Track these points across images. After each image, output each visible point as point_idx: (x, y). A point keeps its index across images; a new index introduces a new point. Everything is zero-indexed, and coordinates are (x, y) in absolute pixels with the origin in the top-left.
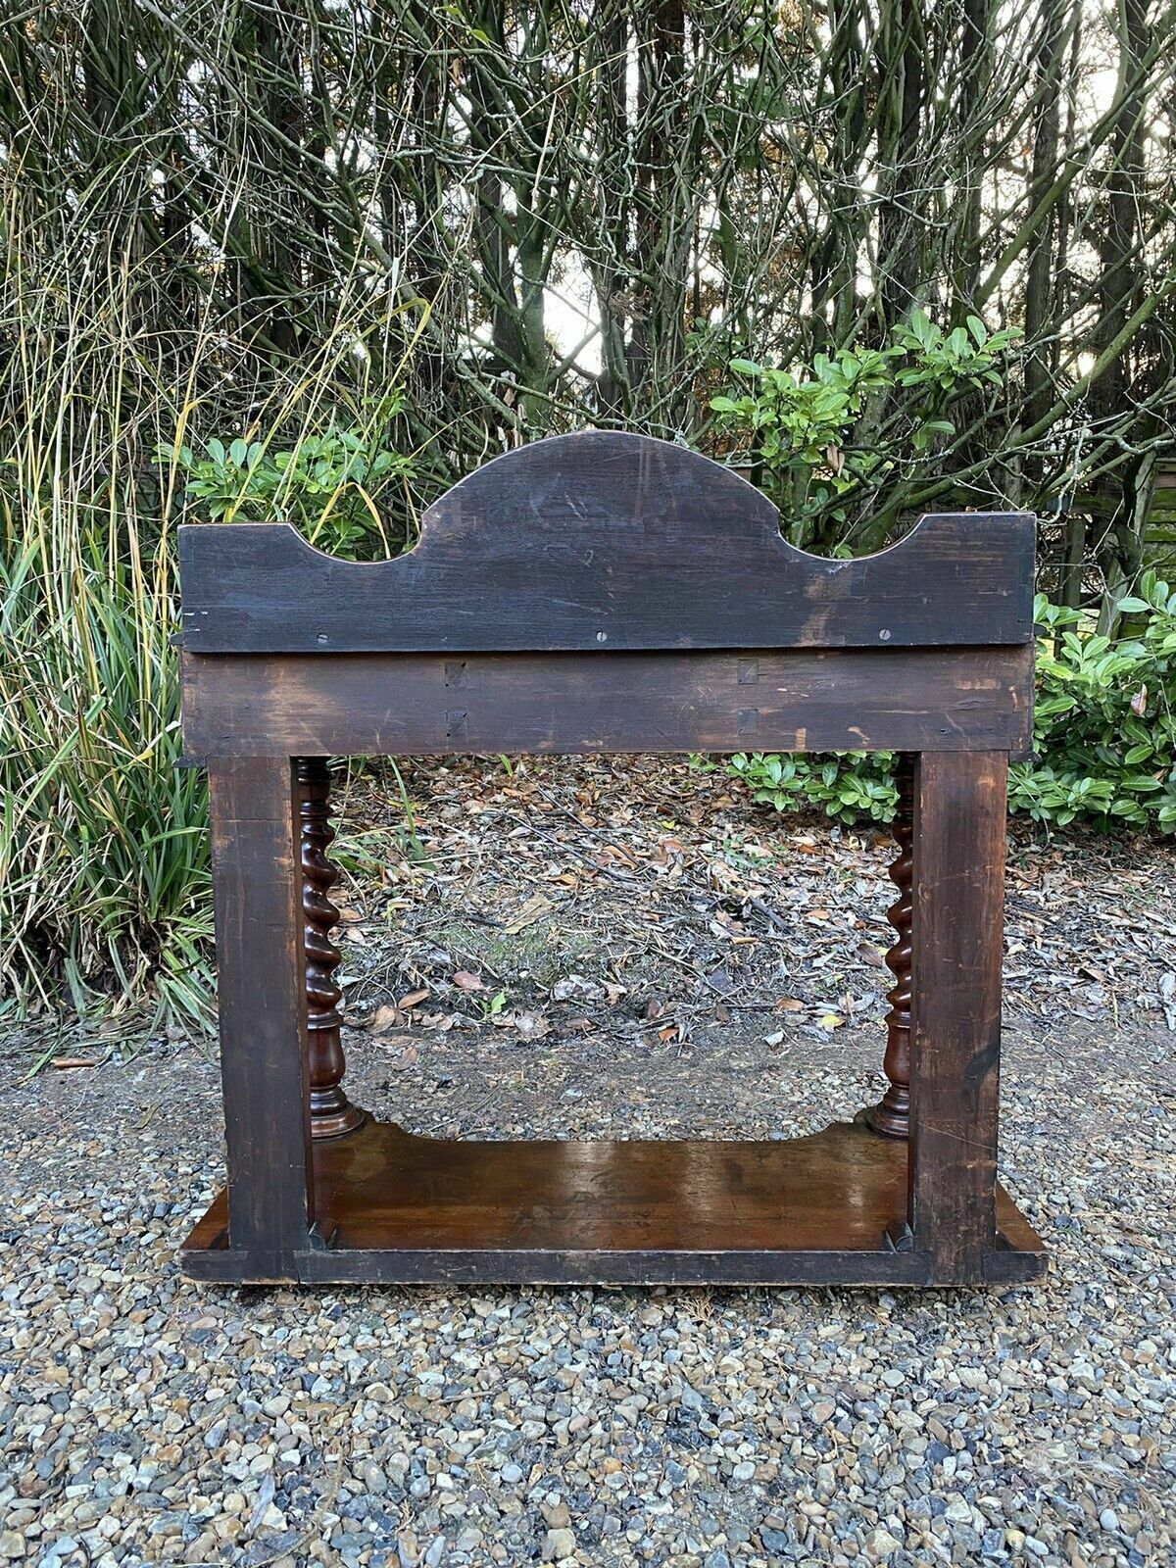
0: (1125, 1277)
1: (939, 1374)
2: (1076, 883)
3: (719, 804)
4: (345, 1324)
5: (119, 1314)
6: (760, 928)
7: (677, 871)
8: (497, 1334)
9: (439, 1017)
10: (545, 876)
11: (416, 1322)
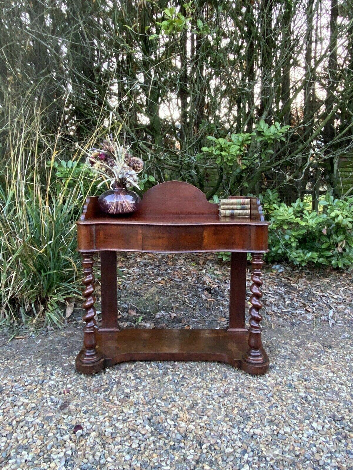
0: (304, 402)
1: (248, 430)
2: (308, 282)
3: (209, 258)
4: (87, 415)
5: (27, 412)
6: (216, 296)
7: (194, 279)
8: (128, 418)
9: (124, 323)
10: (156, 281)
11: (107, 414)
